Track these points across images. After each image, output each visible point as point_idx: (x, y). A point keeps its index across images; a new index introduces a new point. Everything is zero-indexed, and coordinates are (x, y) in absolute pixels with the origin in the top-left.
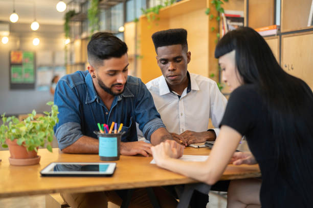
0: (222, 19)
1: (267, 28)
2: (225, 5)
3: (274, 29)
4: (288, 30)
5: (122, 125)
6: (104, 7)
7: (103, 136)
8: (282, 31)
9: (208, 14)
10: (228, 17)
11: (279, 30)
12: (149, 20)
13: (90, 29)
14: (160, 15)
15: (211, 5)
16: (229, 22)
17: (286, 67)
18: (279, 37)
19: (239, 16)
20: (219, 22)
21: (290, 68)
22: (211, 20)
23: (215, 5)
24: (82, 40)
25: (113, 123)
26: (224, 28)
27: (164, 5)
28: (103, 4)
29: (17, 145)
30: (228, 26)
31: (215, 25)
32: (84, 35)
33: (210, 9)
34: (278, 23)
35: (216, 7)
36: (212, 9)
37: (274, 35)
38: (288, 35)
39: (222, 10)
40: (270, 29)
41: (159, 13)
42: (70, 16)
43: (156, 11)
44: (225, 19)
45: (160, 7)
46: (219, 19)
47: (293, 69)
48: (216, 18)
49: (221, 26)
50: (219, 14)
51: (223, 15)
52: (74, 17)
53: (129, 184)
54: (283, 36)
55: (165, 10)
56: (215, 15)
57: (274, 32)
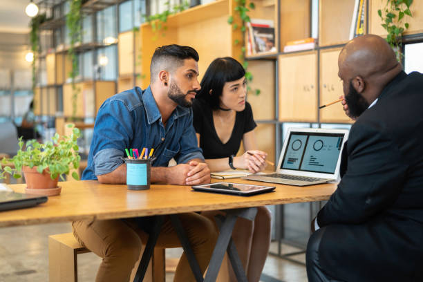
0: (248, 29)
1: (303, 41)
2: (250, 13)
3: (311, 42)
4: (328, 44)
5: (152, 150)
6: (89, 11)
7: (131, 162)
8: (321, 44)
9: (231, 23)
10: (255, 28)
11: (317, 43)
12: (154, 29)
13: (68, 40)
14: (168, 24)
15: (235, 12)
16: (256, 34)
17: (325, 87)
18: (316, 52)
19: (267, 26)
20: (244, 33)
21: (330, 89)
22: (235, 30)
23: (239, 13)
24: (57, 54)
25: (144, 149)
26: (250, 41)
27: (172, 10)
28: (87, 8)
29: (37, 173)
30: (255, 38)
31: (239, 37)
32: (60, 48)
33: (233, 17)
34: (315, 35)
35: (241, 15)
36: (236, 17)
37: (311, 50)
38: (327, 50)
39: (248, 18)
40: (307, 42)
41: (166, 21)
42: (39, 22)
43: (163, 18)
44: (251, 30)
45: (167, 13)
46: (243, 29)
47: (333, 89)
48: (241, 28)
49: (247, 38)
50: (244, 23)
51: (248, 25)
52: (45, 24)
53: (172, 209)
54: (321, 51)
55: (175, 17)
56: (239, 24)
57: (311, 46)
